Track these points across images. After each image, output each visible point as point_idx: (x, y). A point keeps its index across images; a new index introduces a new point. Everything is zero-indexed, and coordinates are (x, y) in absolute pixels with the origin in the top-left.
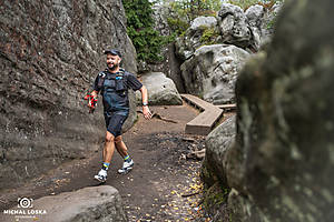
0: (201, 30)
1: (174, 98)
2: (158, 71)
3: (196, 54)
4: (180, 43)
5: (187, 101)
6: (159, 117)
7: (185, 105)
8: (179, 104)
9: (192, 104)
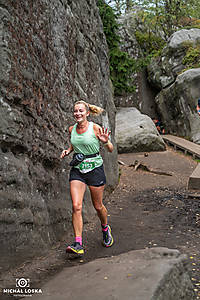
0: (184, 48)
1: (155, 141)
2: (126, 106)
3: (179, 81)
4: (153, 66)
5: (171, 145)
6: (146, 169)
7: (169, 151)
8: (162, 150)
9: (180, 149)
